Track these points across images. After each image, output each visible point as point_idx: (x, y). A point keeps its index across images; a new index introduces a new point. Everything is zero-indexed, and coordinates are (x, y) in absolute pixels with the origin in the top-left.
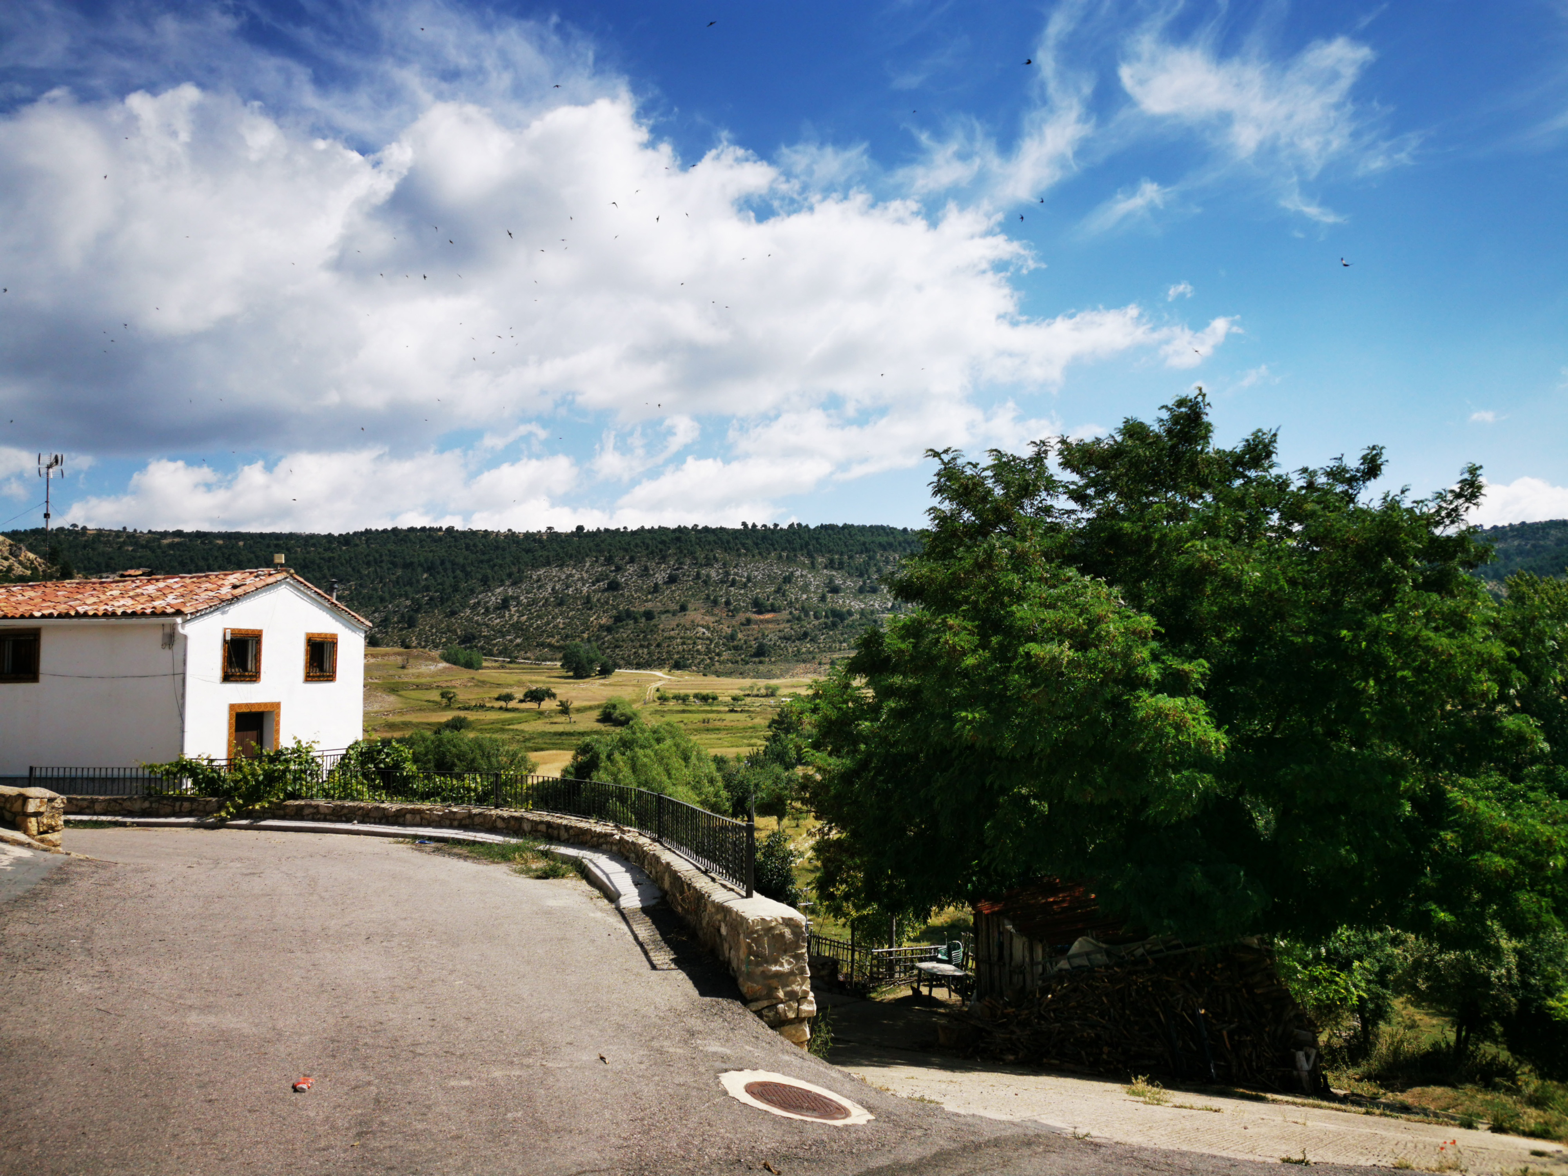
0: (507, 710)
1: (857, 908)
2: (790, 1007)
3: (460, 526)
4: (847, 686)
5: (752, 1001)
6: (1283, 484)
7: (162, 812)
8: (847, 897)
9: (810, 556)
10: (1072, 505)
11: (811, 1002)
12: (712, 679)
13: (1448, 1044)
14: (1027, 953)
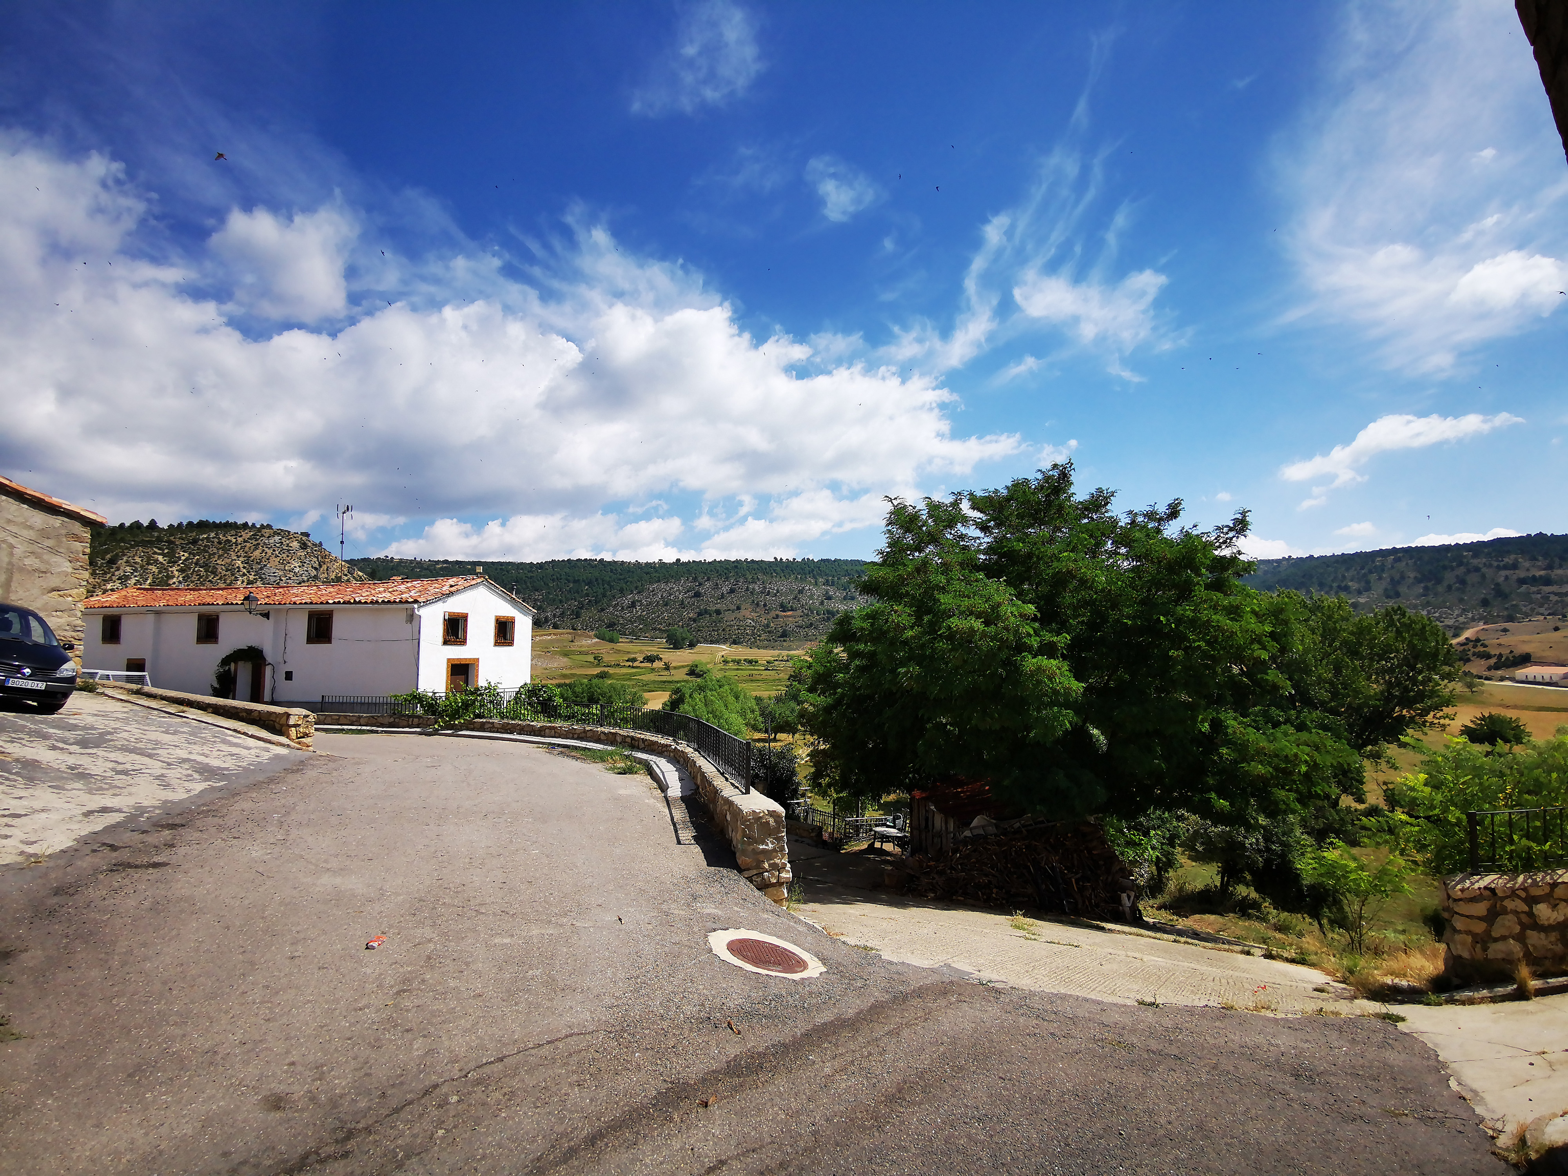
0: (633, 667)
1: (837, 793)
2: (773, 875)
3: (608, 558)
4: (831, 652)
5: (745, 870)
6: (1114, 522)
7: (401, 725)
8: (829, 785)
9: (814, 577)
10: (978, 533)
11: (788, 871)
12: (755, 651)
13: (1216, 886)
14: (943, 824)
